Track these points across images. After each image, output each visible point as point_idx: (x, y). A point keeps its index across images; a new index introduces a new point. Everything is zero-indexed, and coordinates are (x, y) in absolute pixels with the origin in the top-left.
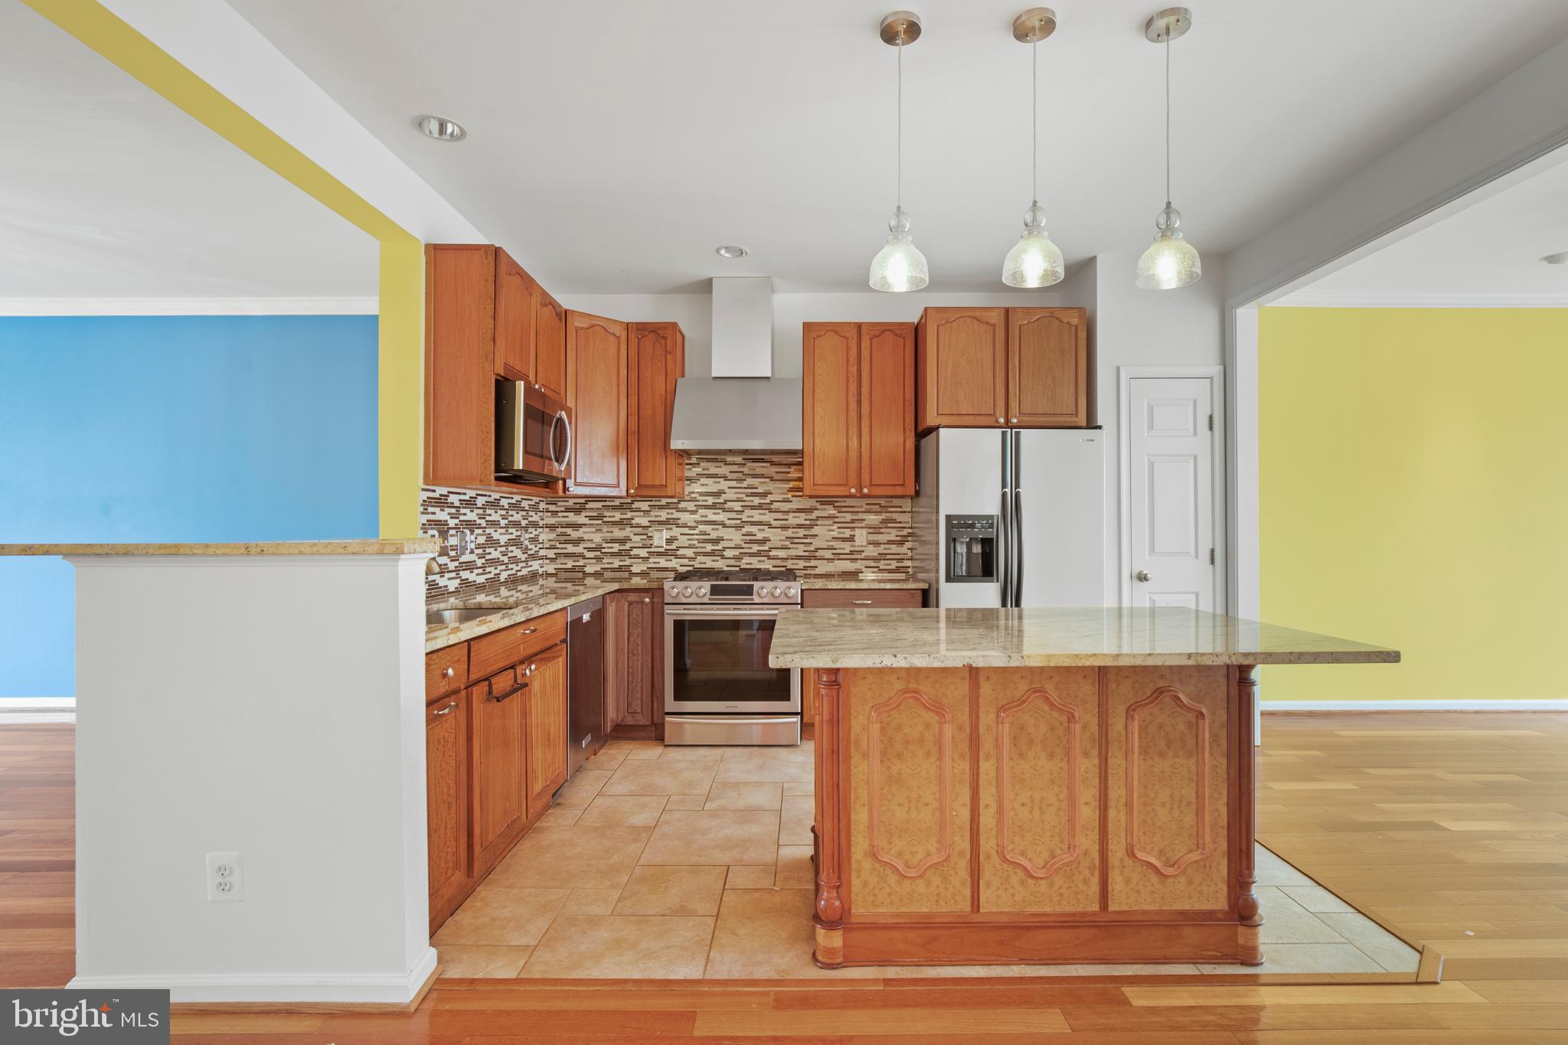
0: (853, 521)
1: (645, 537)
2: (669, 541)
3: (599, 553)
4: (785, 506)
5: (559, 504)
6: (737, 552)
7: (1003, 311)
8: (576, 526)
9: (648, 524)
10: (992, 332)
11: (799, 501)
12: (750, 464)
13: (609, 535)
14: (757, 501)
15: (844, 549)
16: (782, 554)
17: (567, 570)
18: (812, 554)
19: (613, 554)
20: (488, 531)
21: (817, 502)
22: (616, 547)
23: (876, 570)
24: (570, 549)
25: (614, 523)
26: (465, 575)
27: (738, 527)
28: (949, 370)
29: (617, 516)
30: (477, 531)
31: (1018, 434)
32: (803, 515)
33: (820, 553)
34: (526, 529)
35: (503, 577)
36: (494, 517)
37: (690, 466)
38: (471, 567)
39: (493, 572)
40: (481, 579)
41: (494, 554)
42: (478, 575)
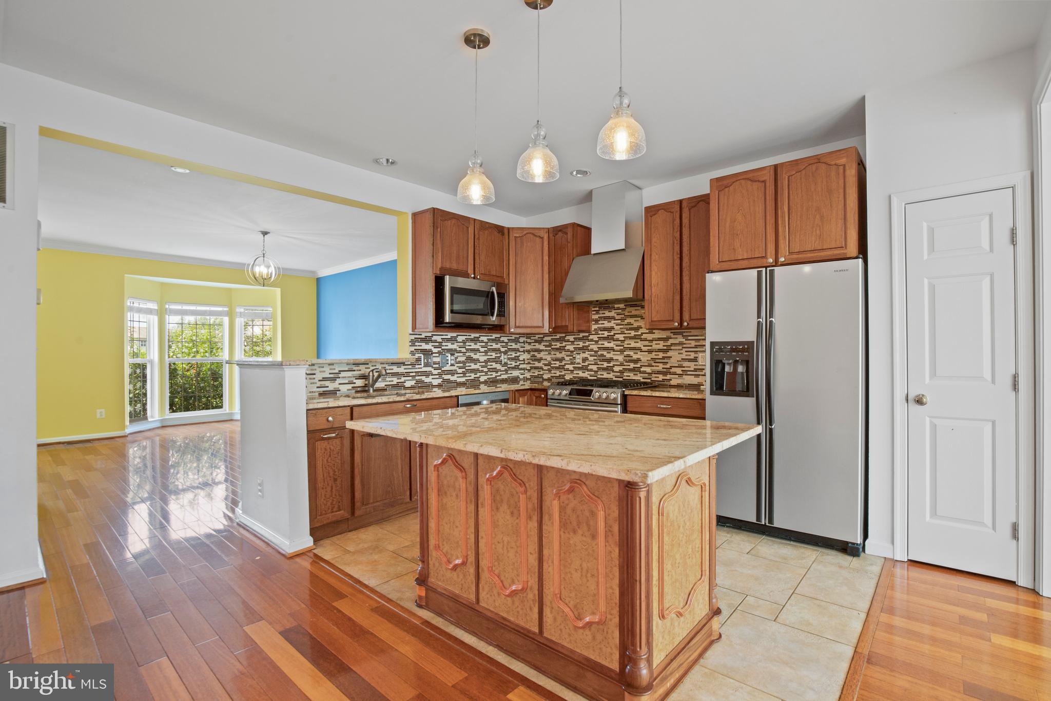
0: (696, 347)
1: (571, 358)
2: (585, 360)
3: (549, 367)
4: (650, 337)
5: (532, 338)
6: (621, 368)
7: (772, 169)
8: (539, 351)
9: (573, 350)
10: (763, 188)
11: (659, 333)
12: (629, 309)
13: (554, 356)
14: (633, 333)
15: (690, 367)
16: (648, 370)
17: (535, 377)
18: (668, 371)
19: (557, 368)
20: (467, 354)
21: (671, 333)
22: (558, 364)
24: (537, 364)
25: (557, 349)
26: (446, 377)
27: (622, 351)
28: (728, 225)
29: (558, 345)
30: (457, 355)
31: (772, 272)
32: (661, 342)
33: (673, 370)
34: (505, 353)
35: (482, 379)
36: (473, 346)
37: (595, 312)
38: (452, 373)
39: (473, 376)
40: (463, 380)
41: (473, 366)
42: (457, 377)
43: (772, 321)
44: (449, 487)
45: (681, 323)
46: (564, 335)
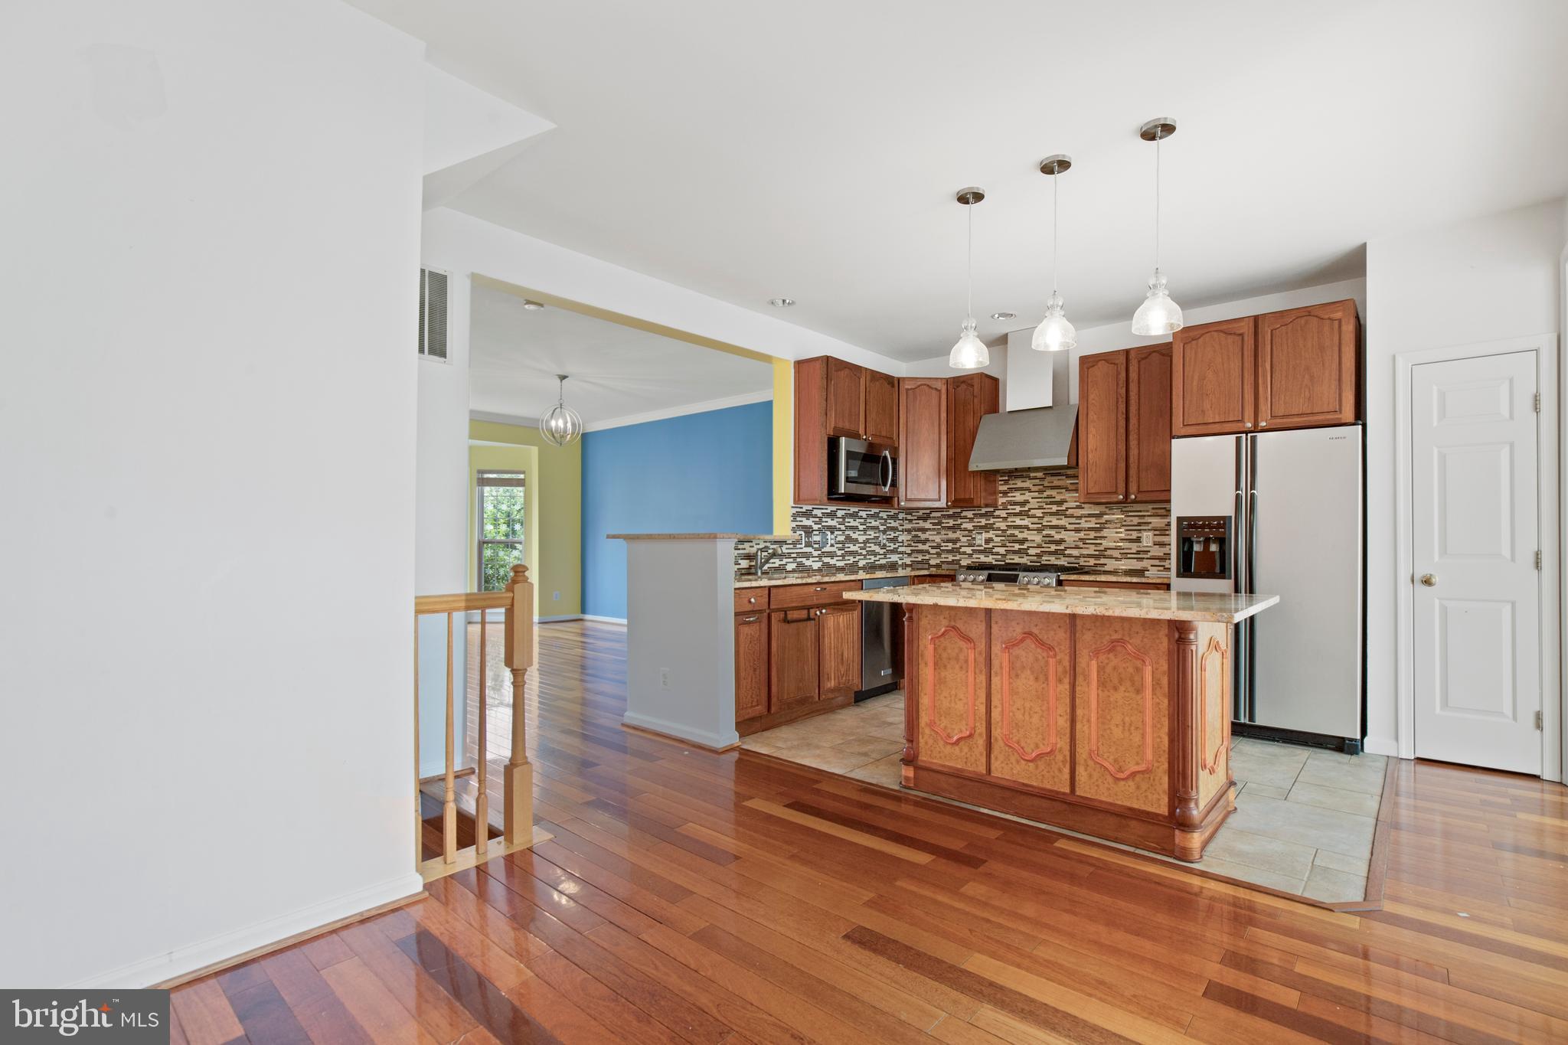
0: (1139, 524)
1: (970, 538)
2: (988, 541)
3: (939, 550)
4: (1080, 512)
5: (913, 514)
6: (1038, 551)
7: (1252, 319)
8: (924, 530)
9: (972, 528)
10: (1240, 342)
11: (1090, 508)
12: (1049, 478)
13: (945, 536)
14: (1055, 508)
15: (1130, 549)
16: (1075, 552)
17: (918, 562)
18: (1101, 553)
19: (948, 551)
20: (847, 533)
21: (1106, 507)
22: (950, 546)
23: (1162, 568)
24: (921, 547)
25: (949, 528)
26: (826, 560)
27: (1039, 530)
28: (1195, 383)
29: (951, 522)
30: (836, 533)
31: (1254, 439)
32: (1093, 520)
33: (1109, 552)
34: (884, 532)
35: (861, 564)
36: (853, 523)
37: (1002, 482)
38: (832, 555)
39: (852, 560)
40: (841, 564)
41: (853, 548)
42: (837, 560)
43: (1254, 493)
44: (950, 659)
45: (1126, 496)
46: (959, 510)
